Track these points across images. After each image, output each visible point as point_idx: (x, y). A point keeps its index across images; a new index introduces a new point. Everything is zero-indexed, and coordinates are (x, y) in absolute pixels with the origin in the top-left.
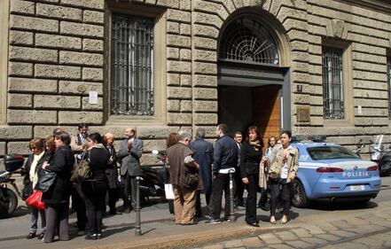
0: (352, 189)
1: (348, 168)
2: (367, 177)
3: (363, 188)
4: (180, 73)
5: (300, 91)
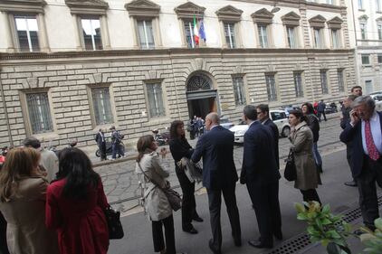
4: (173, 100)
5: (222, 98)
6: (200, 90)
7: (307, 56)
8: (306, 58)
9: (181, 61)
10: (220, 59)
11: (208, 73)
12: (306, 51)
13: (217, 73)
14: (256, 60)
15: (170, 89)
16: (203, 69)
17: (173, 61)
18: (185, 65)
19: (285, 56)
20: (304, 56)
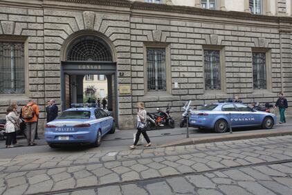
0: (60, 139)
1: (59, 125)
2: (73, 132)
3: (67, 138)
4: (37, 71)
5: (122, 76)
6: (90, 61)
7: (279, 27)
8: (276, 31)
9: (60, 13)
10: (128, 17)
11: (103, 35)
12: (278, 19)
13: (119, 36)
14: (189, 24)
15: (34, 53)
16: (96, 28)
17: (46, 11)
18: (64, 20)
19: (242, 24)
20: (273, 27)
